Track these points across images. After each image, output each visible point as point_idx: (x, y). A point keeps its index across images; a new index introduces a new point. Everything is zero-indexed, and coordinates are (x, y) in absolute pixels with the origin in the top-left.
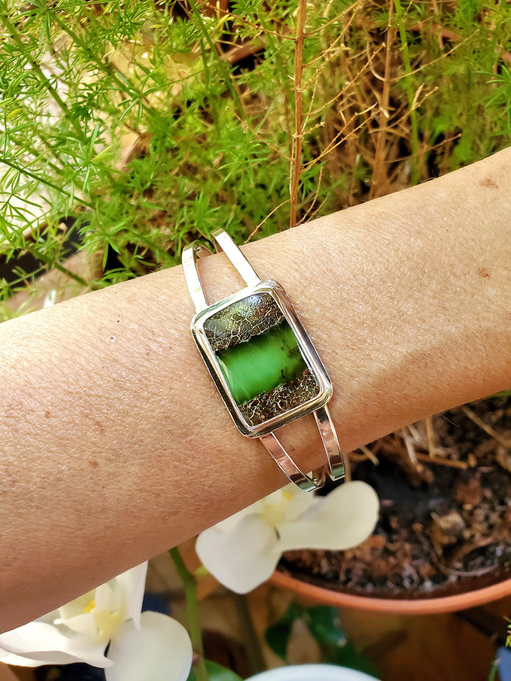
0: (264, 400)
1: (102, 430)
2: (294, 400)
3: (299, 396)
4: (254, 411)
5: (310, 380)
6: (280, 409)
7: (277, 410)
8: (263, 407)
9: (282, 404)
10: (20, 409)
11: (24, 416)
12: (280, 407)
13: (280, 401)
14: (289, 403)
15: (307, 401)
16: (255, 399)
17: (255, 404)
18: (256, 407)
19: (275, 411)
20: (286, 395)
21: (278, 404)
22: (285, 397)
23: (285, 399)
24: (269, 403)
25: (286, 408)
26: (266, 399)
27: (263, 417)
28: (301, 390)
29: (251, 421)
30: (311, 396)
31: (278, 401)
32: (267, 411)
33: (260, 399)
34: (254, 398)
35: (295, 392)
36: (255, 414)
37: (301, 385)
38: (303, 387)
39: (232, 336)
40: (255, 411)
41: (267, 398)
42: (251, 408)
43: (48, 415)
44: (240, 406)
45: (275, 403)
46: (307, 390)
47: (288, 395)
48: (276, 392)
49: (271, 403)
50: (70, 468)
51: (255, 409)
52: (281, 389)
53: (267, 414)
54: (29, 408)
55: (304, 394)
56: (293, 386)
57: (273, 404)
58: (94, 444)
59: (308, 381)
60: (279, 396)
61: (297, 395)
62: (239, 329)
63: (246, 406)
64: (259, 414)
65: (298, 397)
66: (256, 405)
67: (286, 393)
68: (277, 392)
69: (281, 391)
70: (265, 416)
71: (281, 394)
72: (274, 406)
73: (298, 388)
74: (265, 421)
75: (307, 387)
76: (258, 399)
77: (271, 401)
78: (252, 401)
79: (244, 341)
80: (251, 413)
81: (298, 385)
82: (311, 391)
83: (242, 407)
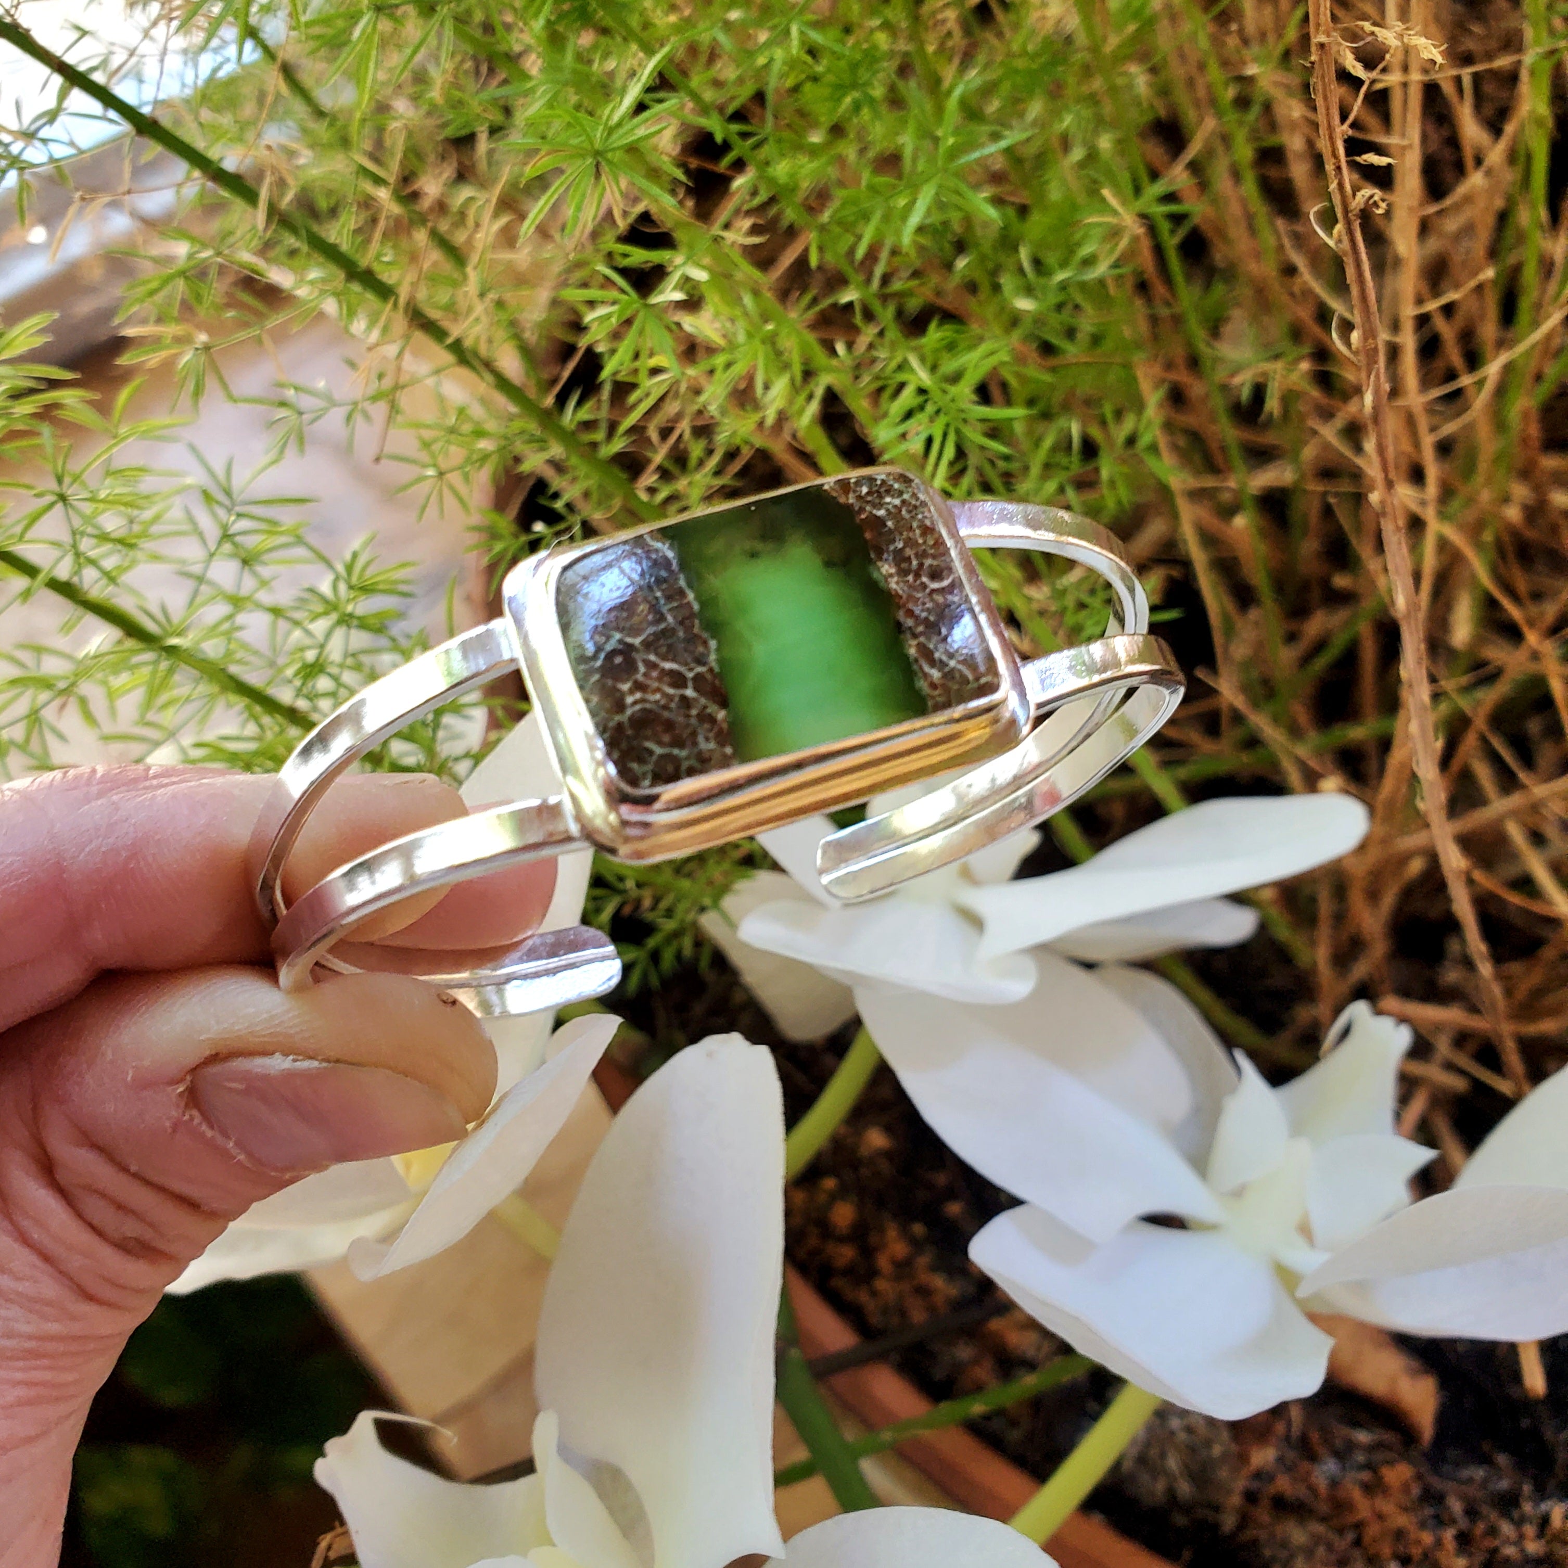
0: (917, 625)
2: (925, 542)
3: (914, 525)
4: (954, 663)
5: (866, 489)
6: (950, 584)
7: (954, 595)
8: (940, 633)
9: (935, 577)
12: (944, 583)
13: (924, 579)
14: (934, 557)
15: (930, 511)
16: (912, 651)
17: (927, 655)
18: (938, 654)
19: (958, 599)
20: (909, 559)
21: (935, 585)
22: (915, 563)
23: (921, 565)
24: (928, 610)
25: (950, 570)
26: (916, 616)
28: (895, 514)
29: (983, 681)
30: (915, 497)
31: (924, 586)
33: (915, 636)
35: (901, 534)
37: (881, 513)
38: (887, 509)
39: (690, 692)
40: (952, 657)
41: (910, 614)
42: (939, 671)
44: (930, 703)
45: (931, 594)
46: (897, 502)
47: (910, 552)
48: (894, 585)
49: (929, 605)
51: (944, 658)
52: (887, 568)
55: (909, 512)
56: (881, 534)
57: (932, 600)
59: (868, 493)
60: (910, 578)
61: (911, 529)
62: (668, 665)
63: (933, 686)
65: (919, 527)
66: (932, 653)
67: (900, 559)
68: (896, 582)
69: (892, 570)
71: (903, 573)
72: (938, 598)
73: (889, 523)
75: (888, 500)
76: (913, 643)
77: (924, 604)
78: (916, 660)
79: (711, 659)
80: (957, 675)
81: (881, 522)
82: (901, 493)
83: (933, 697)
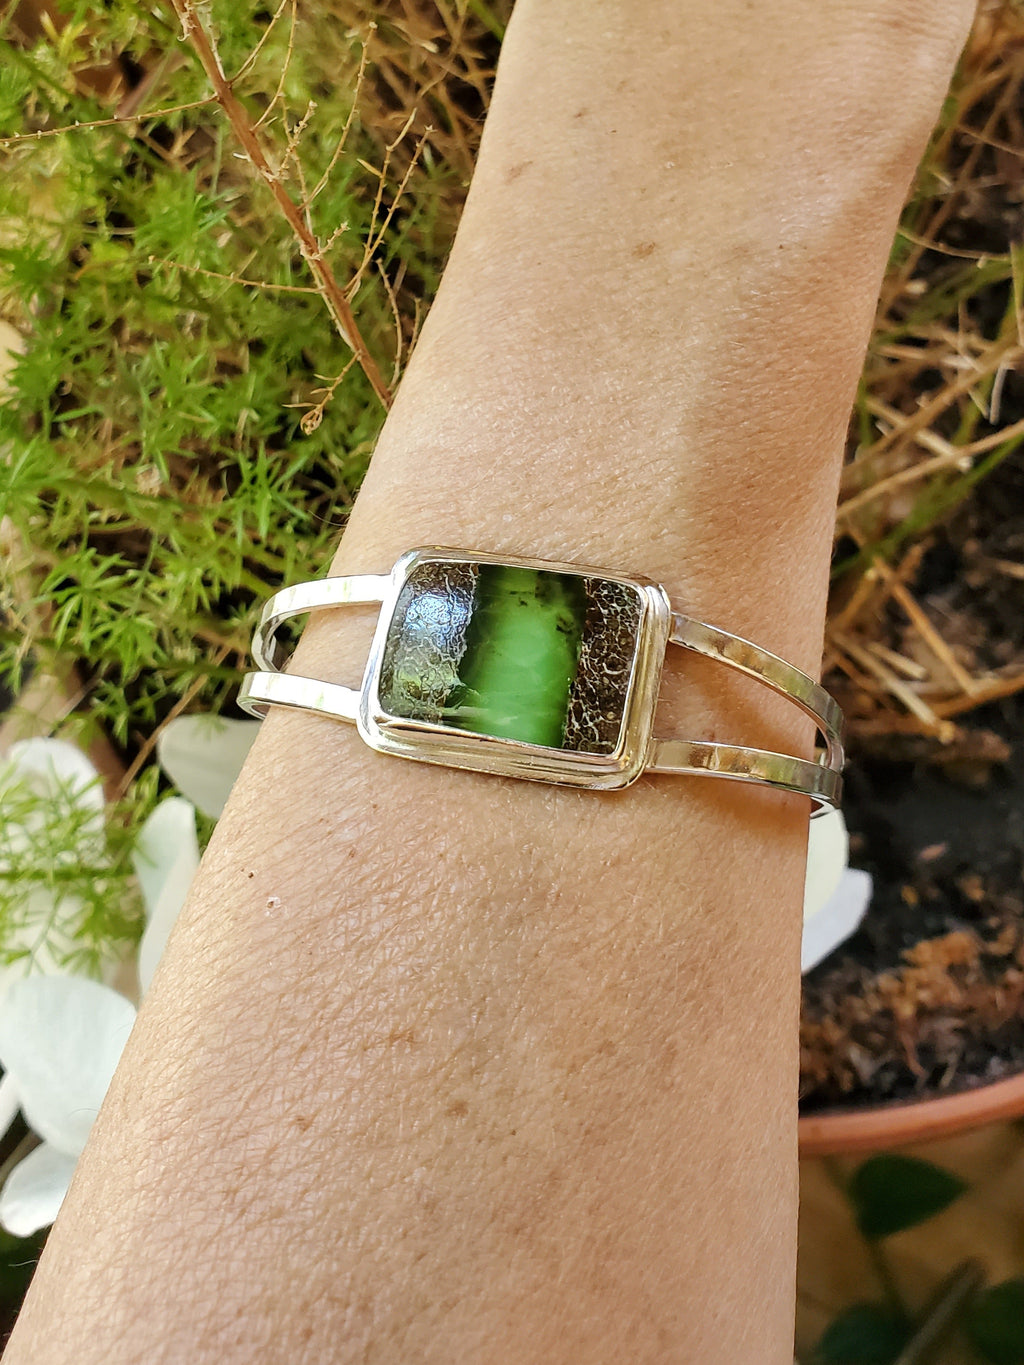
0: (583, 691)
1: (411, 1039)
2: (620, 641)
3: (620, 628)
4: (591, 724)
5: (606, 592)
6: (619, 676)
7: (616, 682)
8: (593, 702)
9: (611, 666)
10: (250, 1175)
11: (269, 1175)
12: (616, 673)
13: (604, 664)
14: (619, 653)
15: (637, 623)
16: (571, 706)
17: (578, 712)
18: (584, 714)
19: (617, 686)
20: (602, 649)
21: (609, 672)
22: (605, 652)
23: (607, 655)
24: (594, 685)
25: (624, 666)
26: (586, 686)
27: (611, 715)
28: (613, 616)
29: (604, 743)
30: (633, 610)
31: (602, 668)
32: (607, 700)
33: (577, 697)
34: (567, 706)
35: (608, 630)
36: (596, 725)
37: (605, 611)
38: (610, 611)
40: (591, 721)
41: (583, 683)
42: (580, 725)
43: (303, 1124)
44: (565, 742)
45: (602, 676)
46: (619, 609)
47: (606, 644)
48: (584, 661)
49: (597, 682)
50: (428, 1163)
51: (588, 718)
52: (585, 648)
53: (612, 705)
54: (264, 1152)
55: (622, 618)
56: (596, 625)
57: (601, 680)
58: (423, 1076)
59: (606, 596)
60: (596, 660)
61: (616, 630)
63: (571, 732)
64: (601, 718)
65: (622, 630)
66: (582, 712)
67: (598, 646)
68: (586, 660)
69: (589, 651)
70: (611, 709)
71: (593, 655)
72: (606, 680)
73: (605, 620)
74: (621, 719)
75: (614, 605)
76: (574, 701)
77: (594, 680)
78: (570, 712)
79: (461, 655)
80: (590, 732)
81: (600, 616)
82: (626, 603)
83: (568, 739)
